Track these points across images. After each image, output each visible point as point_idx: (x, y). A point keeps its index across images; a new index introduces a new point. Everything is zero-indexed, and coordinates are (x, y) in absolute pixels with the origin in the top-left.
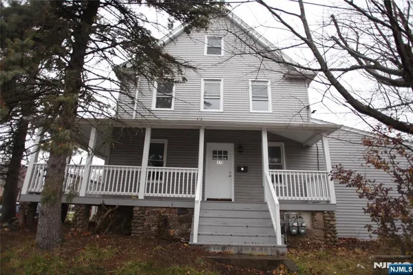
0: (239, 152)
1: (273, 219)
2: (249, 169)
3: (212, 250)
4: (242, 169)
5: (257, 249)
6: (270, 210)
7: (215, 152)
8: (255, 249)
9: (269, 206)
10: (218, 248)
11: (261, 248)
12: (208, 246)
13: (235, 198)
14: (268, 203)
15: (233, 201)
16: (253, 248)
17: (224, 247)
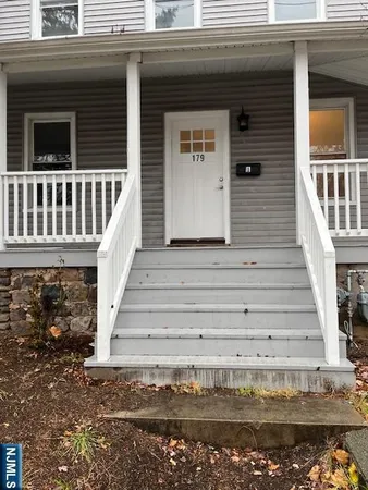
0: (242, 129)
1: (316, 289)
2: (264, 170)
3: (146, 380)
4: (248, 169)
5: (270, 376)
6: (311, 266)
7: (185, 135)
8: (264, 378)
9: (309, 256)
10: (162, 375)
11: (280, 374)
12: (137, 371)
13: (232, 236)
14: (306, 247)
15: (227, 242)
16: (259, 374)
17: (178, 373)
